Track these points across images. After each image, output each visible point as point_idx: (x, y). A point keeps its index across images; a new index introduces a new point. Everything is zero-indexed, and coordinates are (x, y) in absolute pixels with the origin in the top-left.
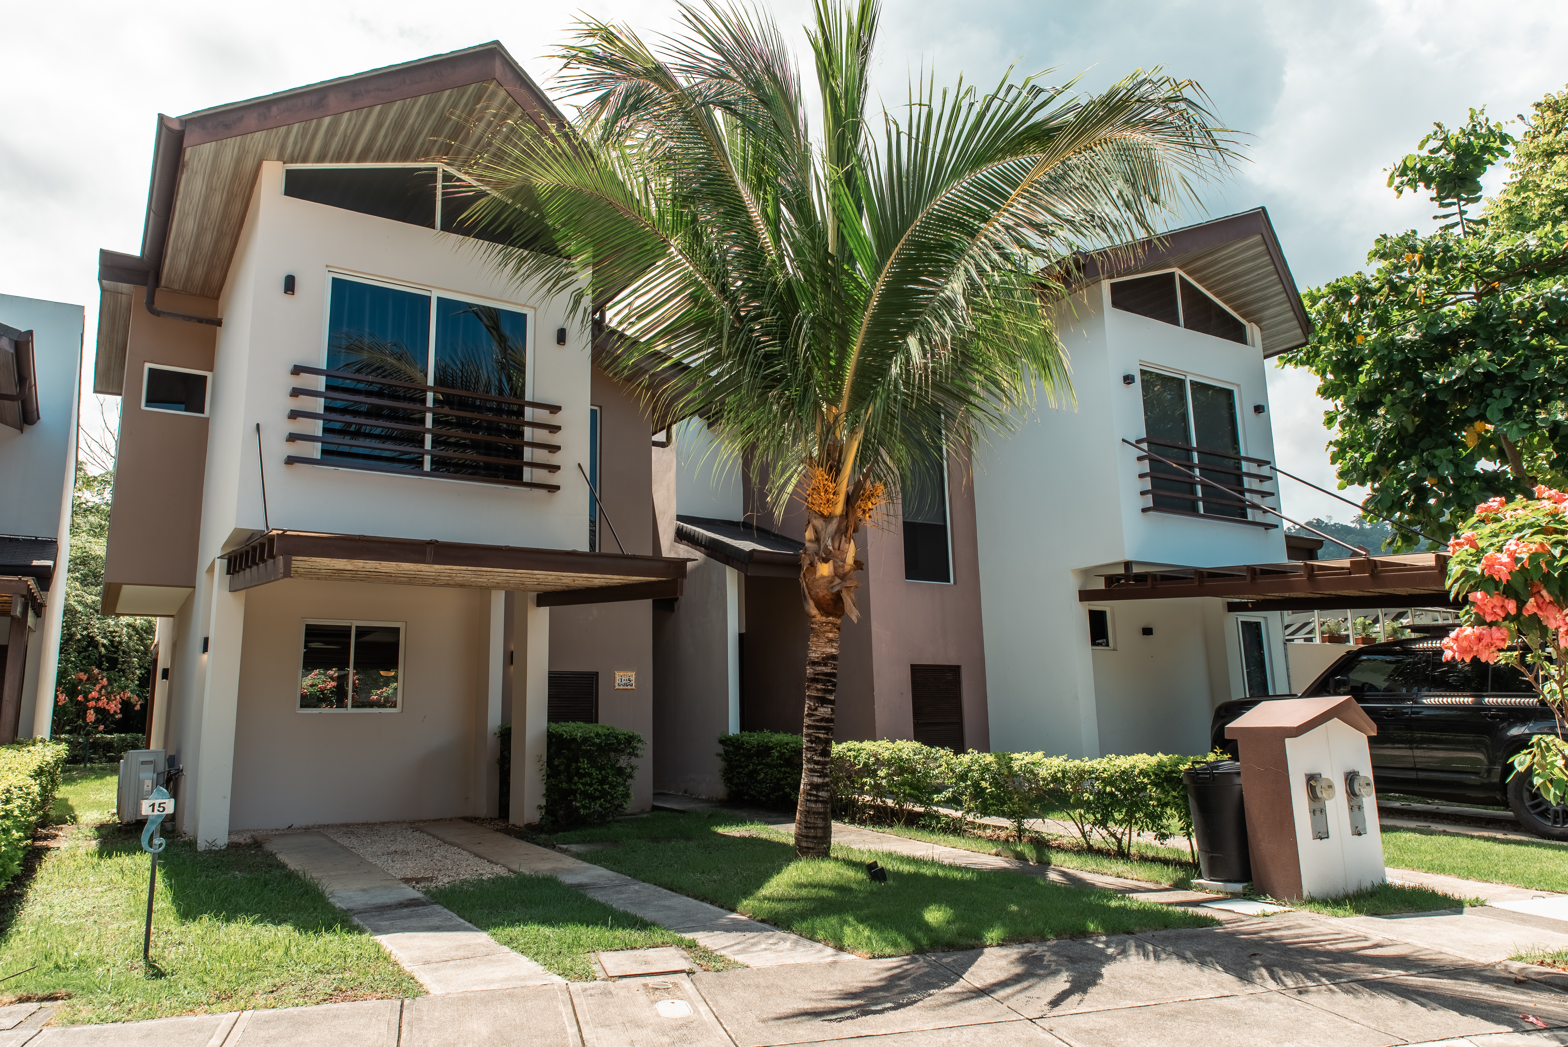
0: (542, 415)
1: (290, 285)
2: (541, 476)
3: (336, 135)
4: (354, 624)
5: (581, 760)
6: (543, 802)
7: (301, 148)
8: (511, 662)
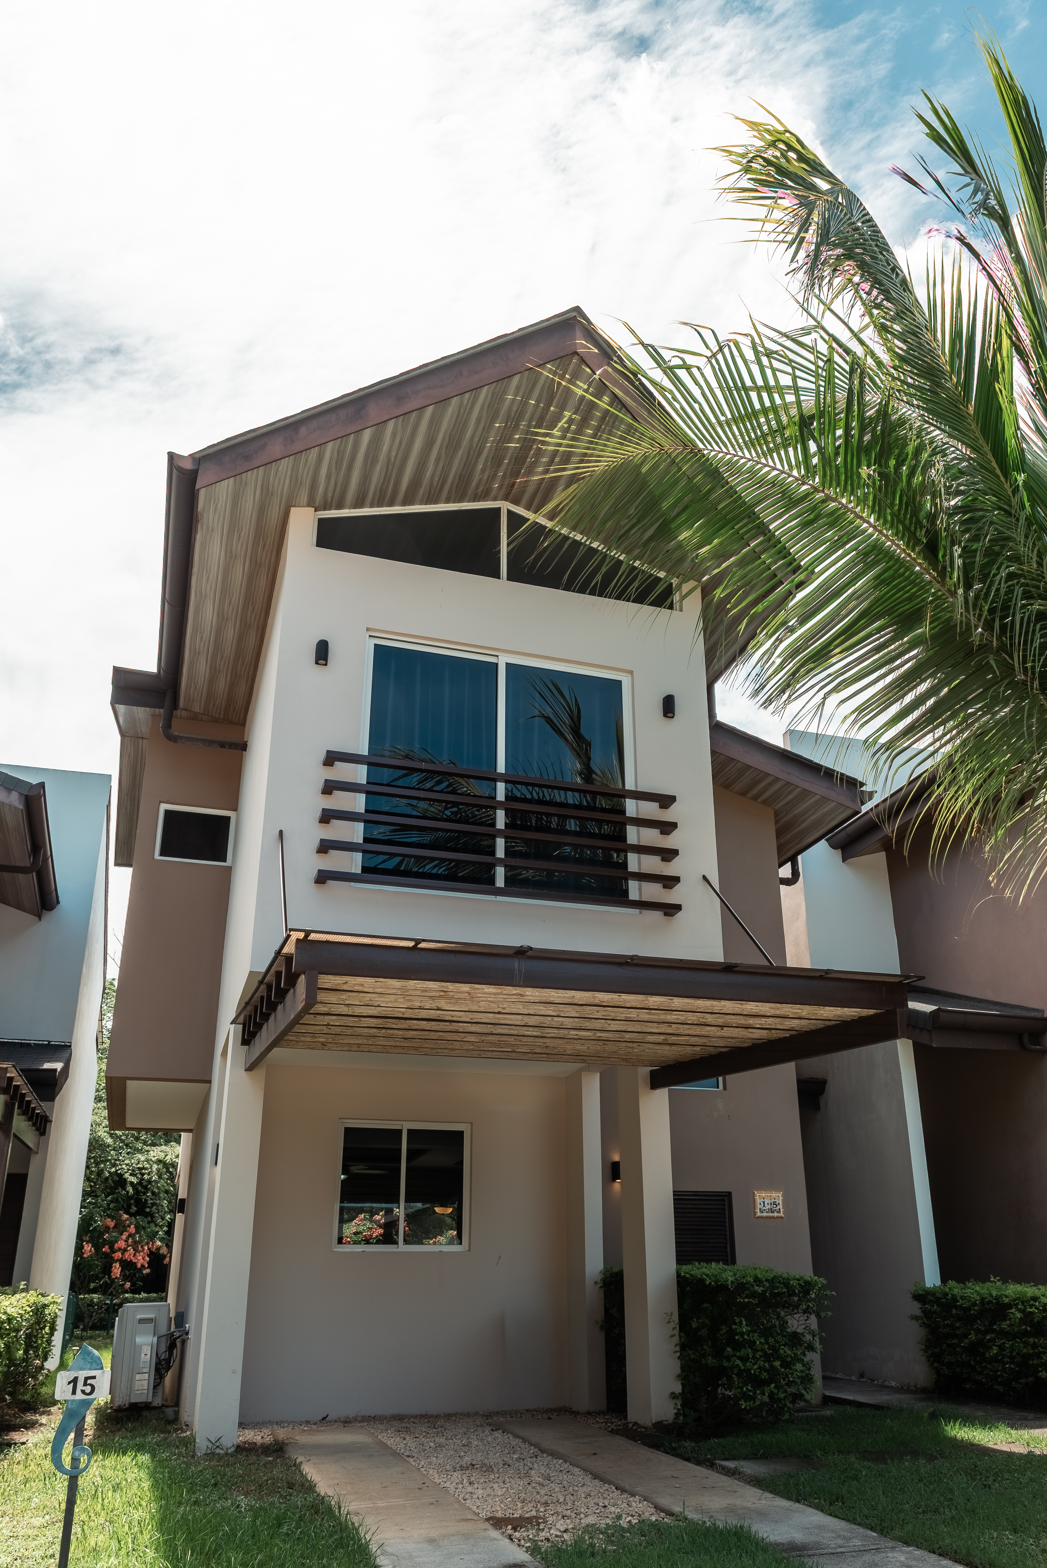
0: (650, 810)
1: (322, 652)
2: (653, 892)
3: (377, 462)
5: (737, 1320)
6: (678, 1388)
7: (336, 485)
8: (615, 1178)
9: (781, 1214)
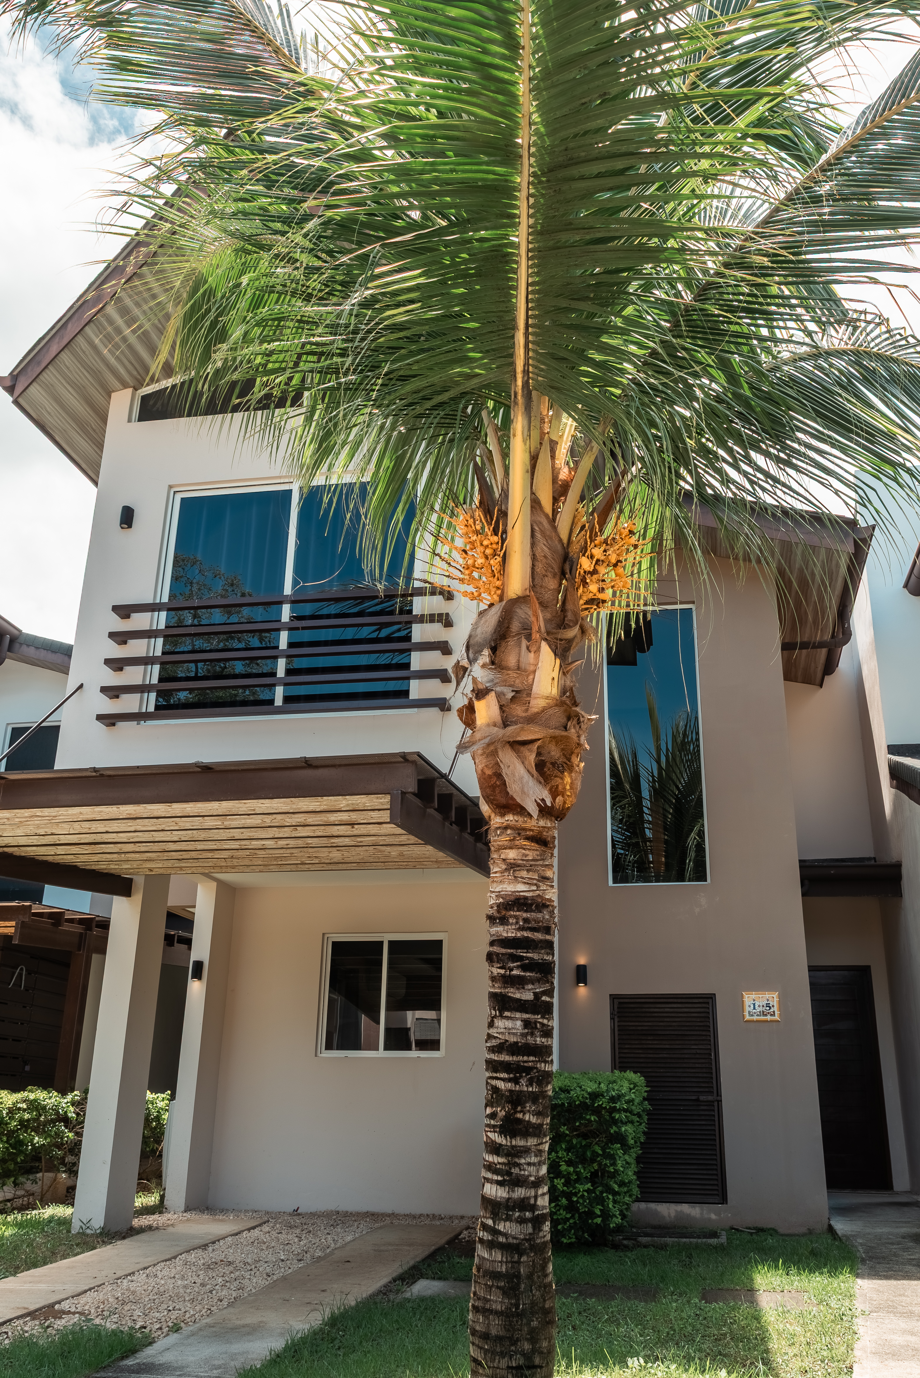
0: (435, 604)
2: (430, 688)
4: (386, 939)
8: (578, 982)
9: (776, 1018)
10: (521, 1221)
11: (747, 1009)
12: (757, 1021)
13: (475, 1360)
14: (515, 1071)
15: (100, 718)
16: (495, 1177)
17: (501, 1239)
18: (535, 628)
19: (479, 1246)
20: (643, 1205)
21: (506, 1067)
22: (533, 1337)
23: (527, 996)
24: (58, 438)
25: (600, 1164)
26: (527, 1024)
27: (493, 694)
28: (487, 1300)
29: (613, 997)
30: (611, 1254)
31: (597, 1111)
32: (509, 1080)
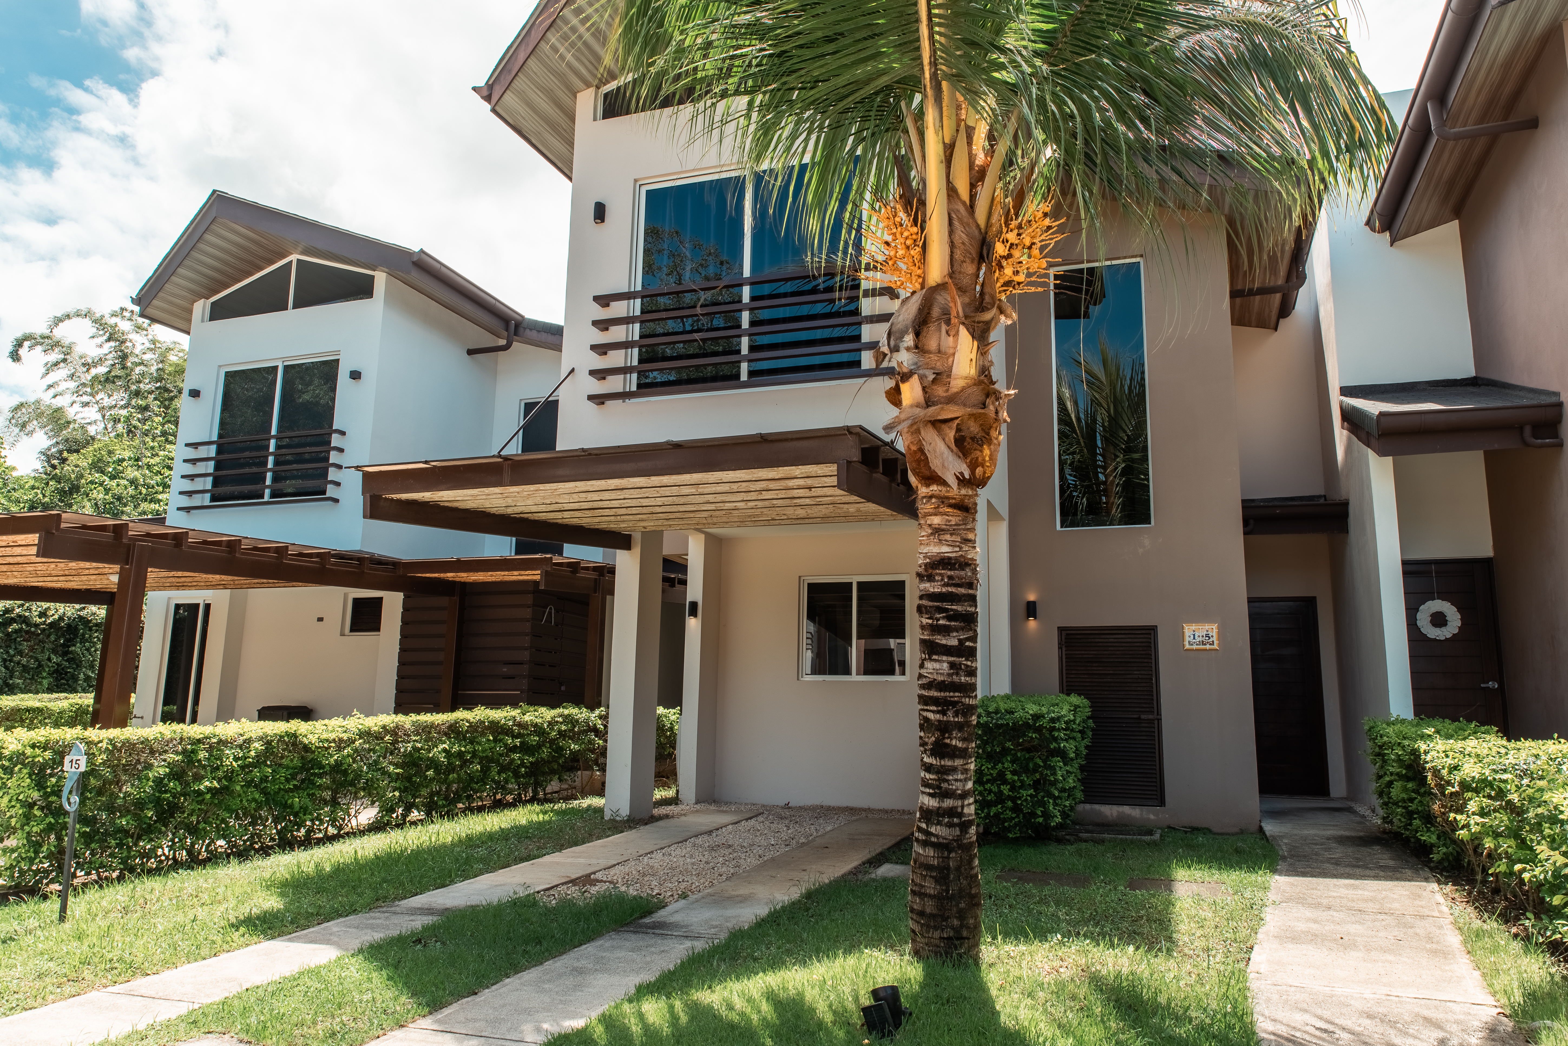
1: (600, 213)
4: (855, 580)
8: (1029, 616)
9: (1216, 646)
10: (950, 825)
11: (1187, 639)
12: (1197, 650)
13: (913, 931)
14: (943, 705)
15: (591, 398)
16: (927, 790)
17: (933, 839)
18: (954, 313)
19: (915, 844)
20: (1088, 806)
21: (935, 701)
22: (961, 915)
23: (953, 642)
24: (534, 141)
25: (1041, 774)
26: (952, 665)
27: (916, 377)
28: (922, 886)
29: (1061, 629)
30: (1053, 847)
31: (1039, 730)
32: (938, 712)
